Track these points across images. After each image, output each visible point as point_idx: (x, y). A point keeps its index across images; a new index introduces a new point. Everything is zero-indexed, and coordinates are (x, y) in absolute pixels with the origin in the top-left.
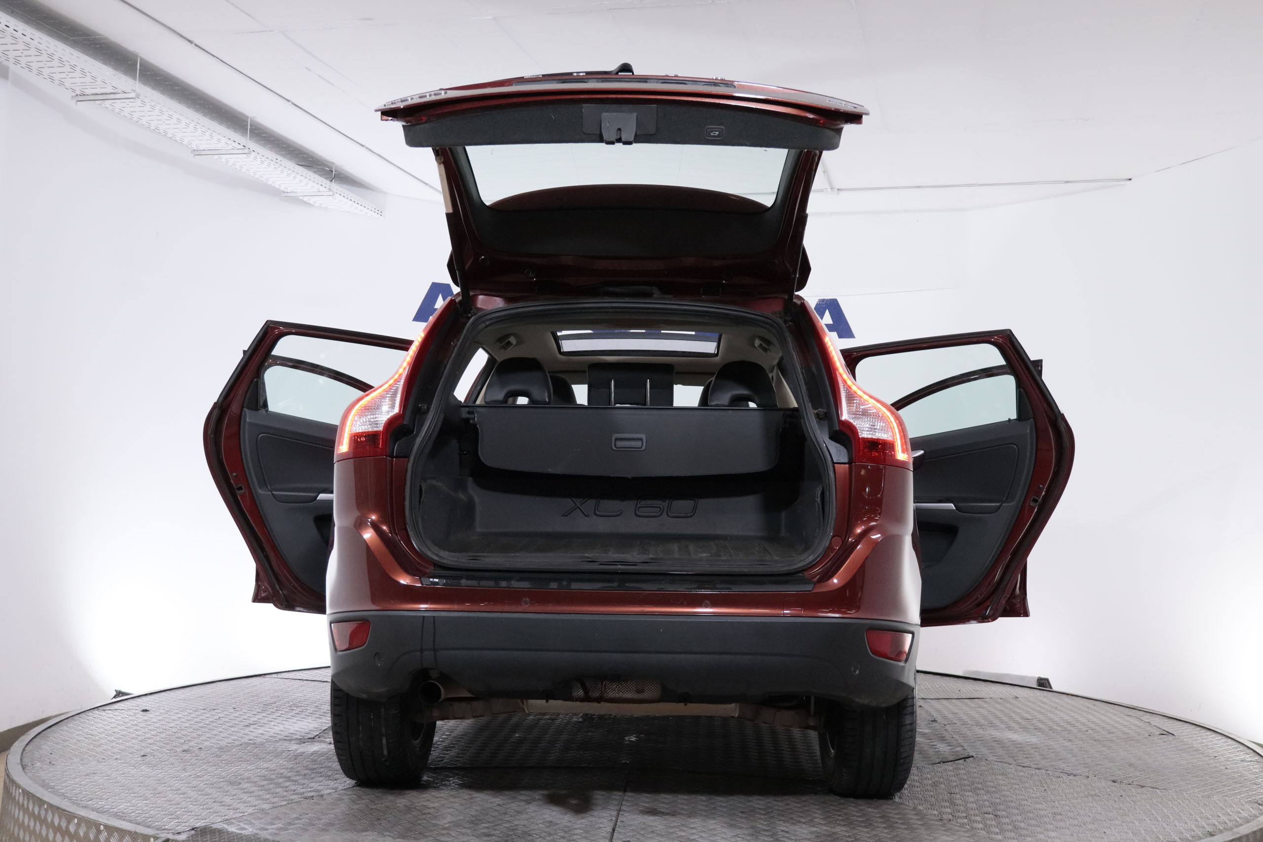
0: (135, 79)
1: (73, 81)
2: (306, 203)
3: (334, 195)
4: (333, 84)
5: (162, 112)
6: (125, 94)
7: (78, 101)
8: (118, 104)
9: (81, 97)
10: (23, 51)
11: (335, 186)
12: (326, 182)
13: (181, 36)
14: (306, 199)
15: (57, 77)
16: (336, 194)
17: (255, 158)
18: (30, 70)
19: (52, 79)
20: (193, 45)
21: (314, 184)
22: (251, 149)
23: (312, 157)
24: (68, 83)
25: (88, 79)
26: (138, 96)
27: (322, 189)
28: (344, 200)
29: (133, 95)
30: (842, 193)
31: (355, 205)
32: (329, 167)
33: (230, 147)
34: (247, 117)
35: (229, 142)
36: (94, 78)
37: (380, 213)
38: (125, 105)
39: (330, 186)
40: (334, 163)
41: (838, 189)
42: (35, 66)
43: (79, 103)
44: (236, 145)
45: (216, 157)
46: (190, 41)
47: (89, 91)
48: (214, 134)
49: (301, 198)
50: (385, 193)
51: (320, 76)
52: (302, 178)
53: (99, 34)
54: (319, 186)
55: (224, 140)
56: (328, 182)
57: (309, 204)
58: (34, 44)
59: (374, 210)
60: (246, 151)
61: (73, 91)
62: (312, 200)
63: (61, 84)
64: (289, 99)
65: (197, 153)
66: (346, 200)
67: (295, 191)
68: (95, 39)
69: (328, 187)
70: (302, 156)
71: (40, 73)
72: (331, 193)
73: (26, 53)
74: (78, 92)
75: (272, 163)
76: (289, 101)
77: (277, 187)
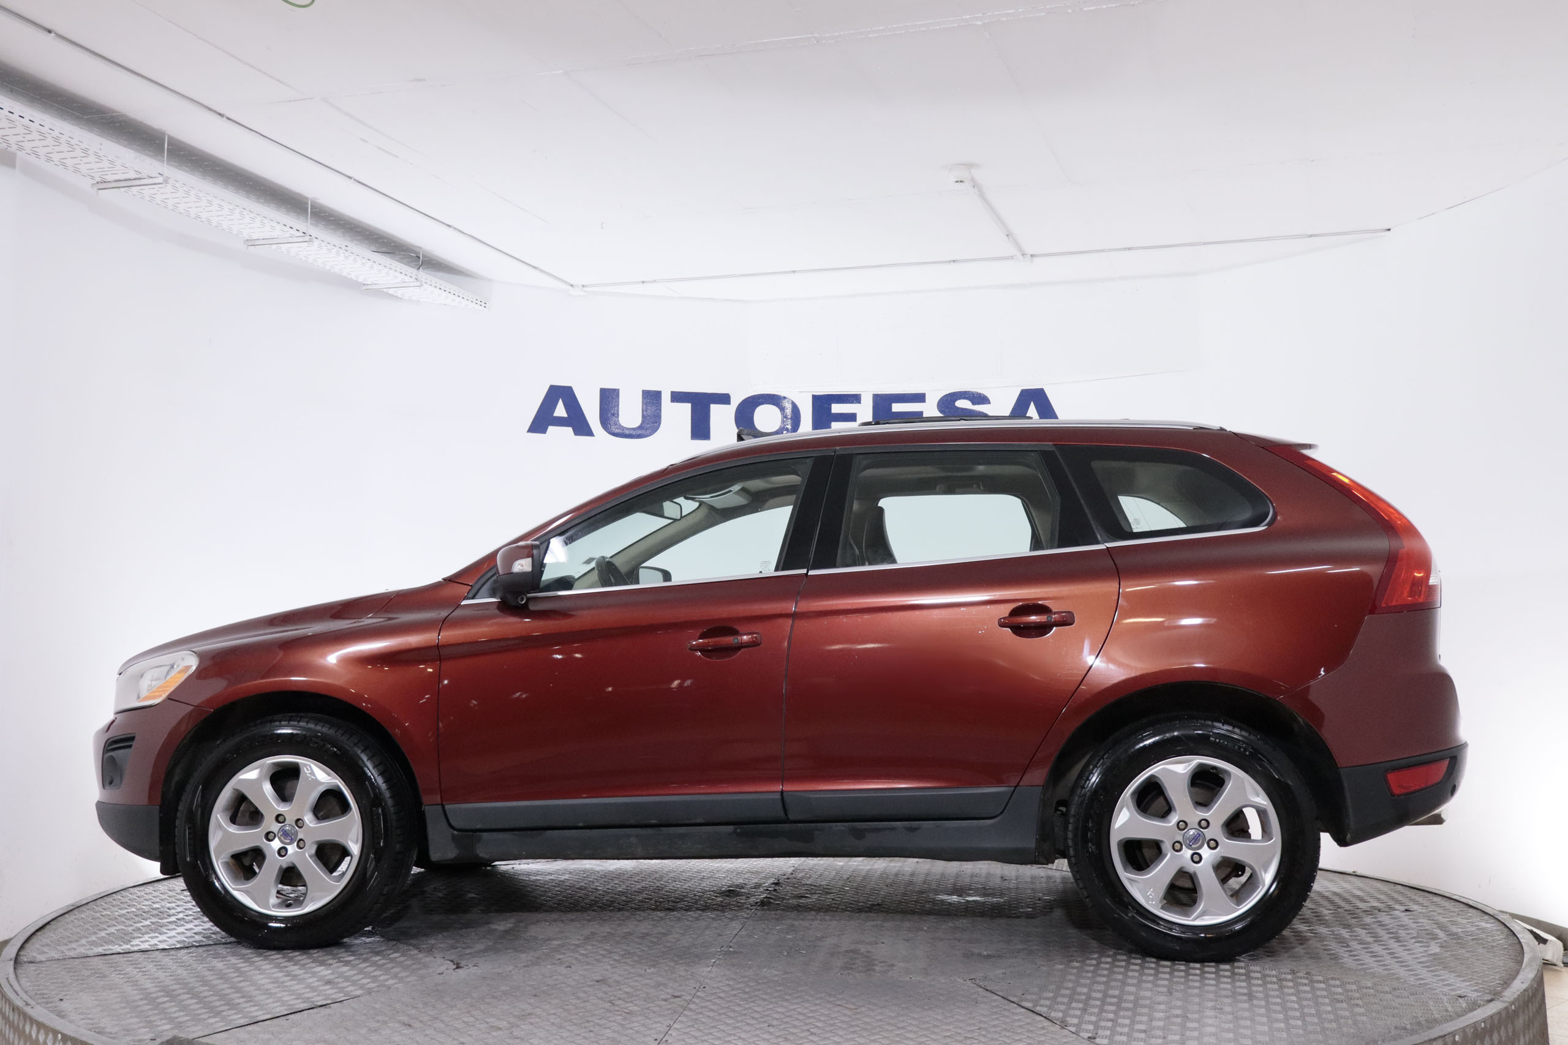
0: (163, 161)
1: (89, 166)
2: (392, 296)
3: (422, 285)
4: (397, 157)
5: (199, 198)
6: (151, 179)
7: (100, 189)
8: (147, 191)
9: (103, 184)
10: (25, 136)
11: (423, 274)
12: (412, 271)
13: (210, 109)
14: (391, 291)
15: (69, 162)
16: (425, 285)
17: (320, 247)
18: (38, 156)
19: (65, 166)
20: (225, 119)
21: (397, 274)
22: (313, 236)
23: (395, 242)
24: (83, 168)
25: (105, 164)
26: (166, 181)
27: (407, 279)
28: (437, 291)
29: (160, 180)
30: (1036, 260)
31: (451, 296)
32: (415, 252)
33: (288, 235)
34: (307, 199)
35: (285, 229)
36: (111, 162)
37: (483, 305)
38: (154, 191)
39: (416, 275)
40: (420, 248)
41: (1032, 256)
42: (42, 151)
43: (100, 191)
44: (293, 232)
45: (274, 246)
46: (220, 114)
47: (110, 178)
48: (266, 221)
49: (385, 290)
50: (490, 280)
51: (379, 148)
52: (380, 267)
53: (113, 111)
54: (402, 276)
55: (278, 227)
56: (414, 271)
57: (396, 297)
58: (35, 126)
59: (475, 301)
60: (307, 238)
61: (92, 178)
62: (399, 293)
63: (76, 171)
64: (351, 176)
65: (251, 243)
66: (440, 292)
67: (377, 282)
68: (112, 117)
69: (414, 276)
70: (381, 241)
71: (49, 160)
72: (418, 284)
73: (28, 137)
74: (99, 179)
75: (341, 251)
76: (351, 178)
77: (354, 278)
